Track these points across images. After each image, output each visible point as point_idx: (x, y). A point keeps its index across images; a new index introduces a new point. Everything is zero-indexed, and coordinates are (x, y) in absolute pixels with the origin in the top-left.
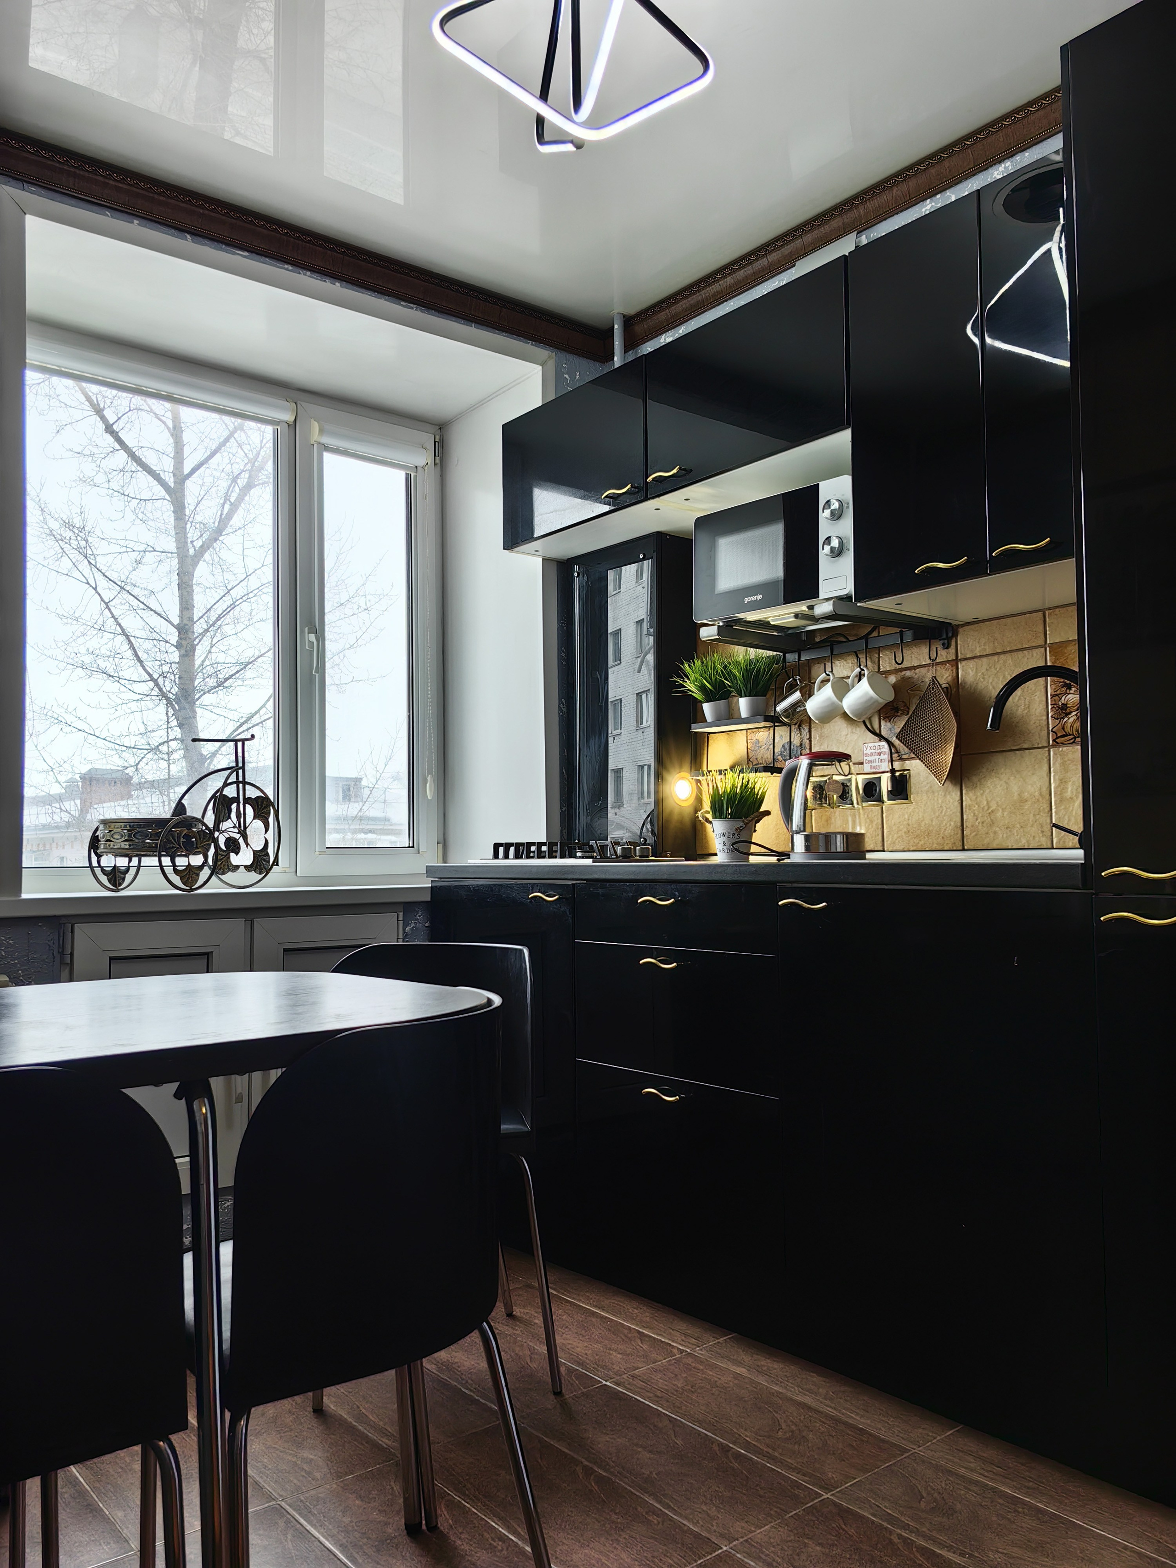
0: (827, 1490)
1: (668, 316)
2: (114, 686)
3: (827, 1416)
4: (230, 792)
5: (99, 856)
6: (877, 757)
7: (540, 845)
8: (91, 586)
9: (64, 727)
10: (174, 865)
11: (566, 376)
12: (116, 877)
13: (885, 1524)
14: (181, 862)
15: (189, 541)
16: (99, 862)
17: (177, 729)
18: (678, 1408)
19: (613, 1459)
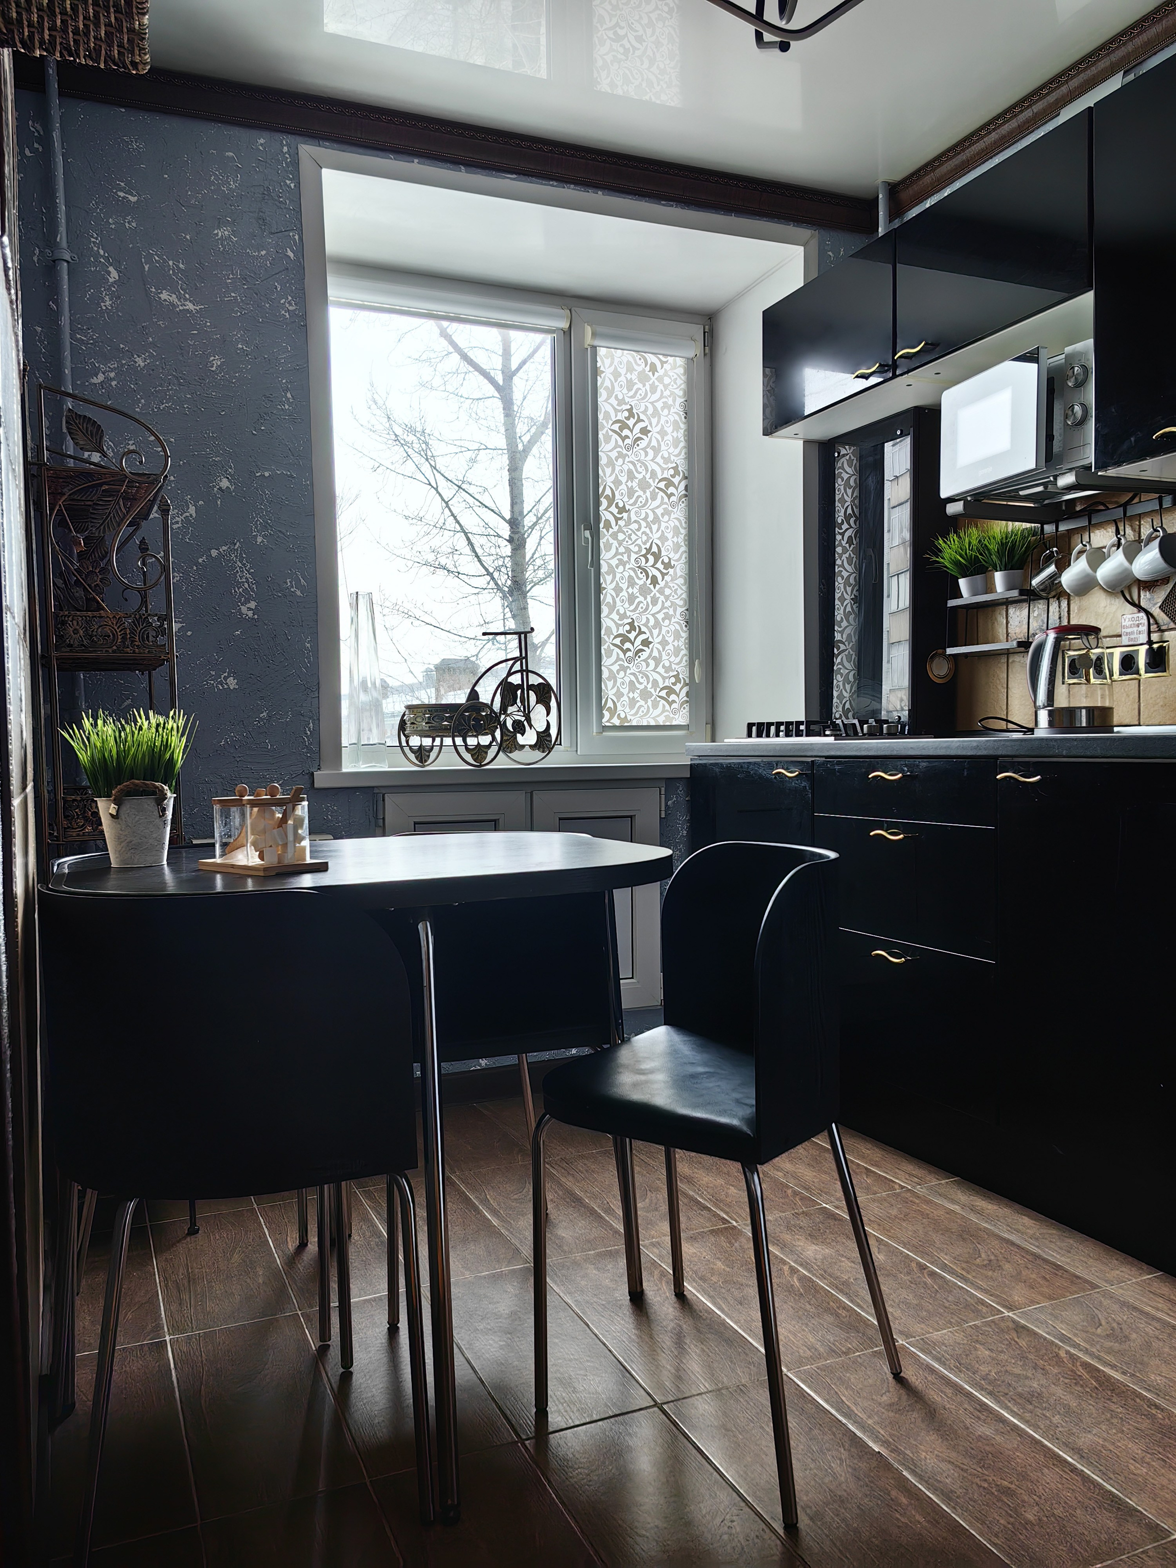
0: (1010, 1308)
1: (932, 179)
2: (452, 581)
3: (1027, 1251)
4: (516, 679)
5: (407, 737)
6: (1135, 629)
7: (799, 723)
8: (432, 487)
9: (414, 621)
10: (466, 745)
11: (830, 253)
12: (422, 754)
13: (1057, 1341)
14: (472, 741)
15: (518, 435)
16: (407, 742)
17: (511, 620)
18: (887, 1230)
19: (818, 1264)
